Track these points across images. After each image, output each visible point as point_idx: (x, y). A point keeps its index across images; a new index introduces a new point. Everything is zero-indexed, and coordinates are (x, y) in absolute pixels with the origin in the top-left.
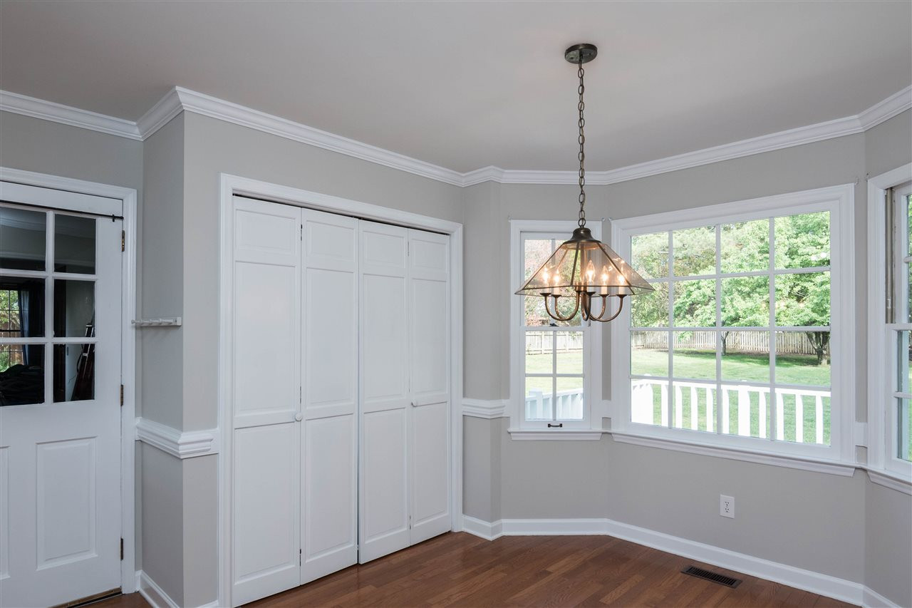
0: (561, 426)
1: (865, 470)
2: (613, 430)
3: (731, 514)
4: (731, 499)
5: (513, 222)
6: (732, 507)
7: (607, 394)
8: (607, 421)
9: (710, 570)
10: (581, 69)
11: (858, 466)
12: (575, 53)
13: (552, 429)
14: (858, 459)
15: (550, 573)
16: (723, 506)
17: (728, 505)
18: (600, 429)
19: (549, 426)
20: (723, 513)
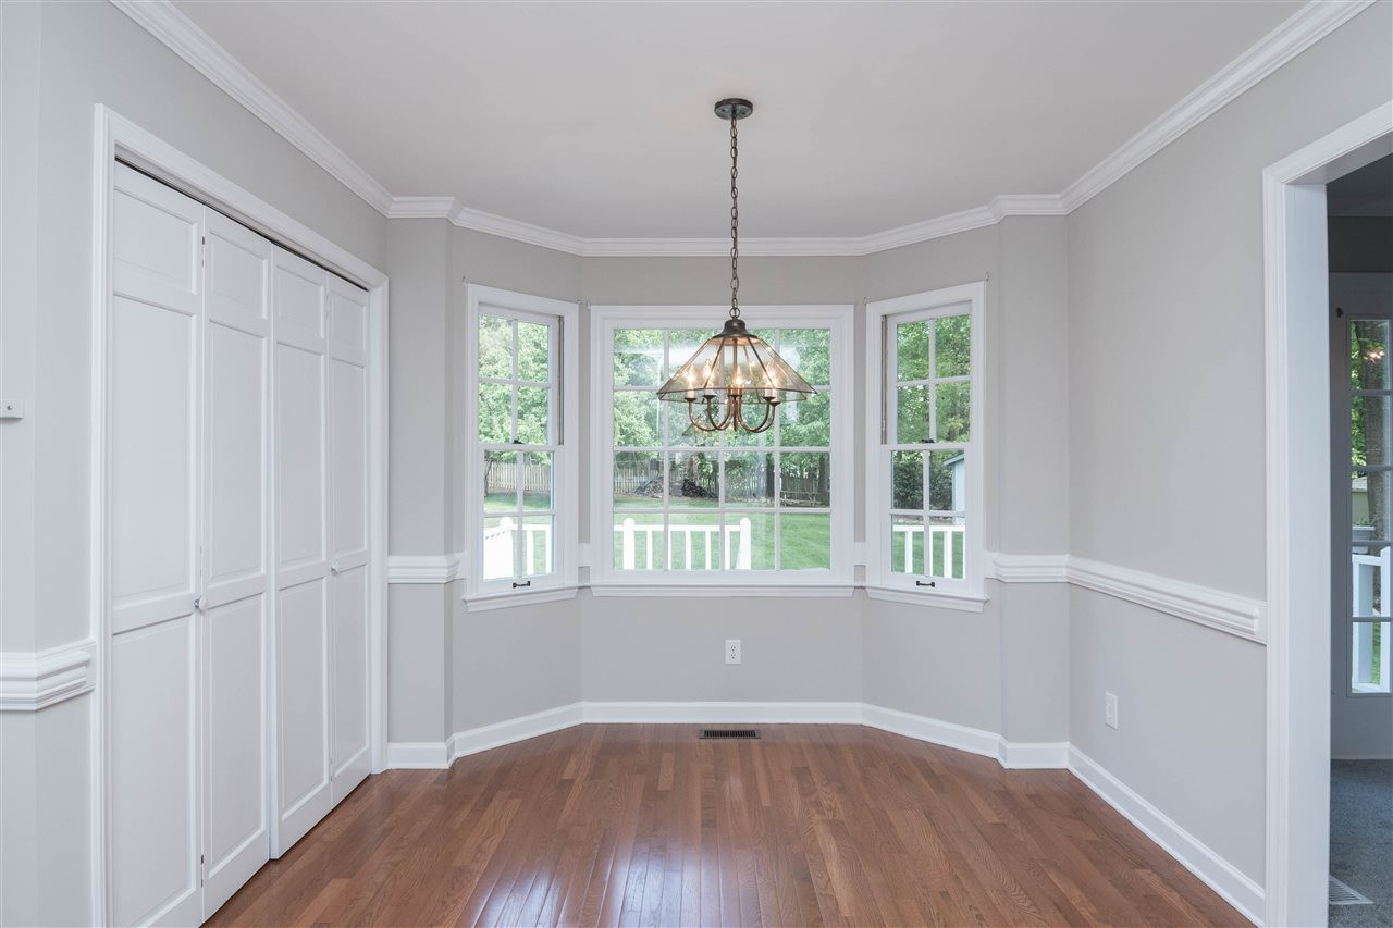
0: (529, 584)
1: (864, 588)
2: (591, 582)
3: (737, 660)
4: (737, 642)
5: (471, 287)
6: (738, 652)
7: (584, 535)
8: (583, 570)
9: (722, 729)
10: (734, 127)
11: (858, 585)
12: (728, 108)
13: (518, 590)
14: (856, 579)
15: (572, 781)
16: (728, 652)
17: (733, 650)
18: (575, 583)
19: (515, 585)
20: (729, 660)
